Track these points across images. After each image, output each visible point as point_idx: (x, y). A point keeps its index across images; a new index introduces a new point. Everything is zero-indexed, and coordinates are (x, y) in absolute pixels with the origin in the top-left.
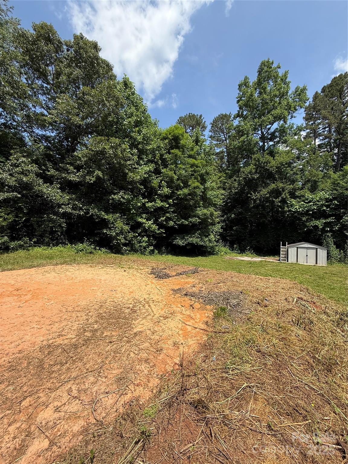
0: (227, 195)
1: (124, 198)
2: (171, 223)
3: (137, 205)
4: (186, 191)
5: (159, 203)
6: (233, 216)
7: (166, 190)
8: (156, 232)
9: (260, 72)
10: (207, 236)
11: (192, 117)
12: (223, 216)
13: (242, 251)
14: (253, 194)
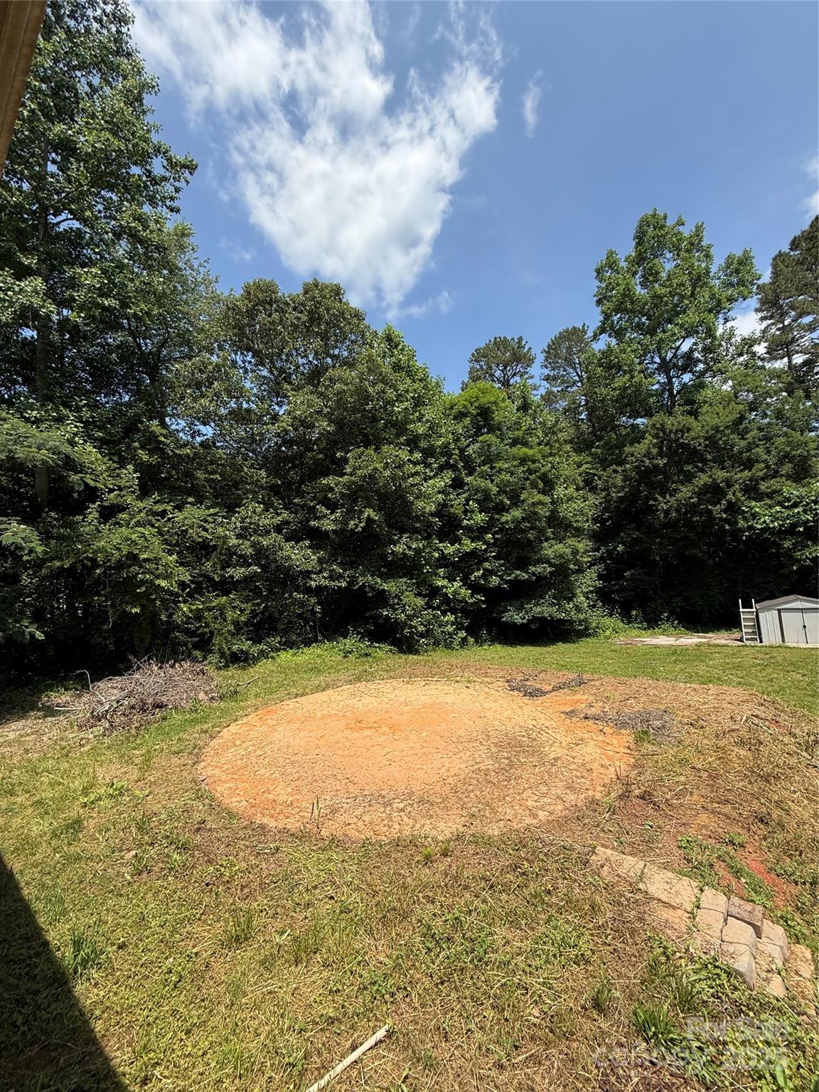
0: (600, 503)
1: (409, 548)
2: (495, 581)
3: (432, 556)
4: (517, 513)
5: (468, 545)
6: (620, 548)
7: (480, 518)
8: (466, 602)
9: (640, 238)
10: (570, 599)
11: (501, 344)
12: (597, 550)
13: (652, 622)
14: (661, 499)
